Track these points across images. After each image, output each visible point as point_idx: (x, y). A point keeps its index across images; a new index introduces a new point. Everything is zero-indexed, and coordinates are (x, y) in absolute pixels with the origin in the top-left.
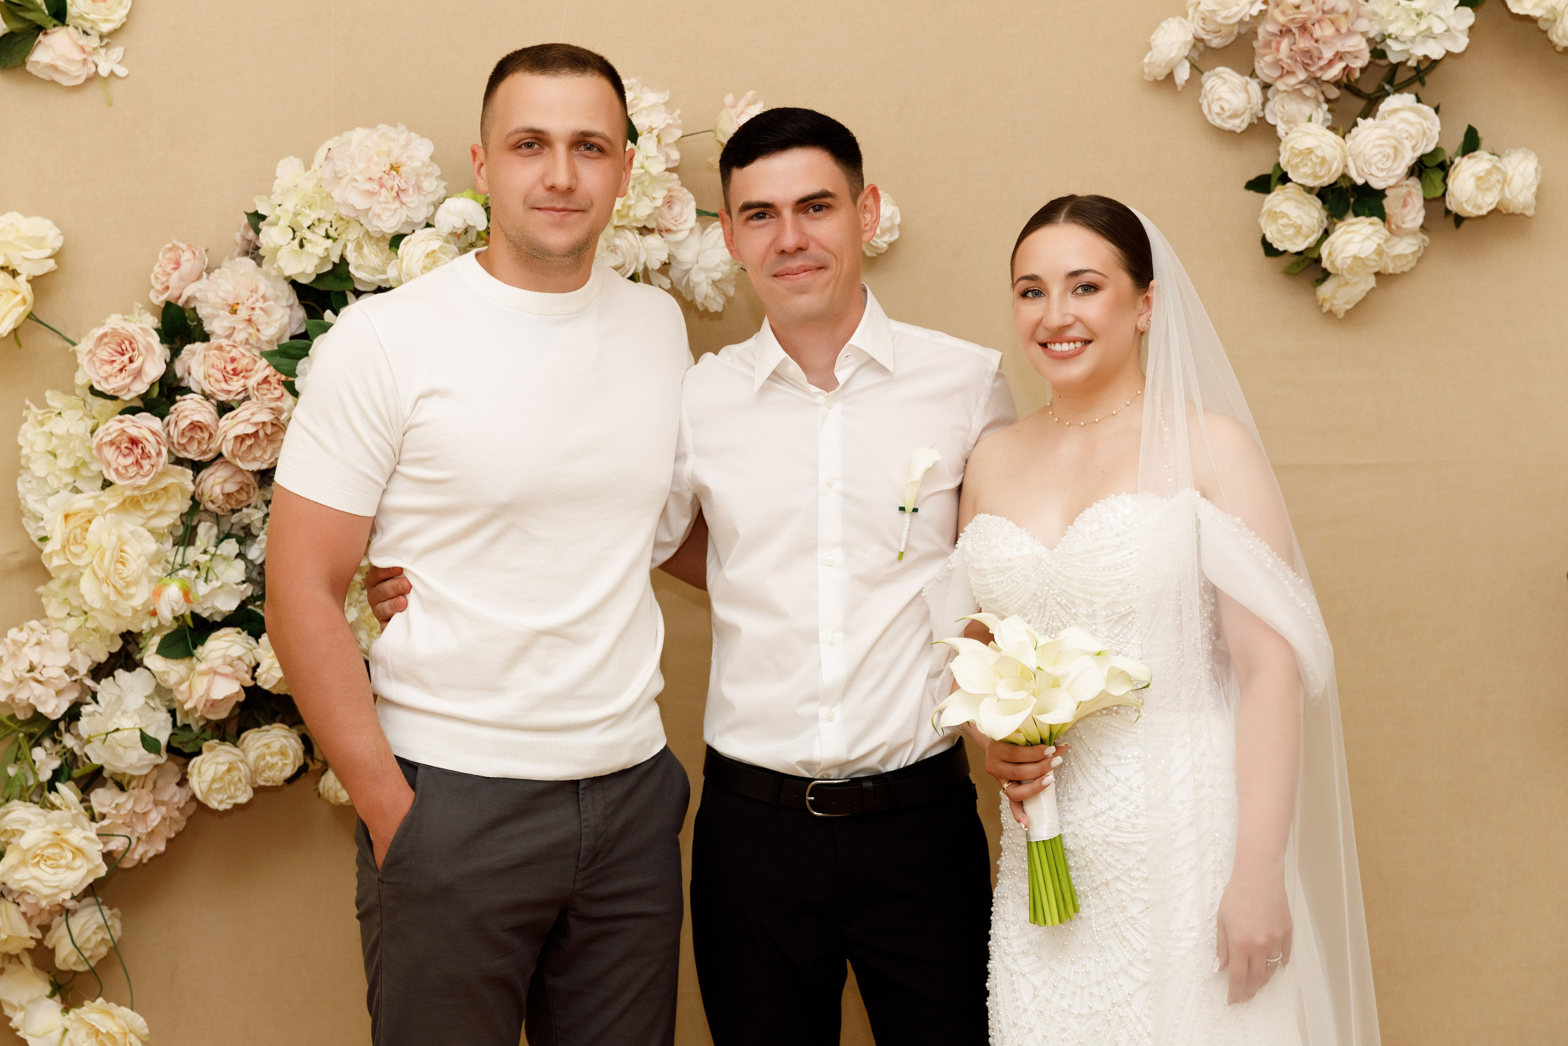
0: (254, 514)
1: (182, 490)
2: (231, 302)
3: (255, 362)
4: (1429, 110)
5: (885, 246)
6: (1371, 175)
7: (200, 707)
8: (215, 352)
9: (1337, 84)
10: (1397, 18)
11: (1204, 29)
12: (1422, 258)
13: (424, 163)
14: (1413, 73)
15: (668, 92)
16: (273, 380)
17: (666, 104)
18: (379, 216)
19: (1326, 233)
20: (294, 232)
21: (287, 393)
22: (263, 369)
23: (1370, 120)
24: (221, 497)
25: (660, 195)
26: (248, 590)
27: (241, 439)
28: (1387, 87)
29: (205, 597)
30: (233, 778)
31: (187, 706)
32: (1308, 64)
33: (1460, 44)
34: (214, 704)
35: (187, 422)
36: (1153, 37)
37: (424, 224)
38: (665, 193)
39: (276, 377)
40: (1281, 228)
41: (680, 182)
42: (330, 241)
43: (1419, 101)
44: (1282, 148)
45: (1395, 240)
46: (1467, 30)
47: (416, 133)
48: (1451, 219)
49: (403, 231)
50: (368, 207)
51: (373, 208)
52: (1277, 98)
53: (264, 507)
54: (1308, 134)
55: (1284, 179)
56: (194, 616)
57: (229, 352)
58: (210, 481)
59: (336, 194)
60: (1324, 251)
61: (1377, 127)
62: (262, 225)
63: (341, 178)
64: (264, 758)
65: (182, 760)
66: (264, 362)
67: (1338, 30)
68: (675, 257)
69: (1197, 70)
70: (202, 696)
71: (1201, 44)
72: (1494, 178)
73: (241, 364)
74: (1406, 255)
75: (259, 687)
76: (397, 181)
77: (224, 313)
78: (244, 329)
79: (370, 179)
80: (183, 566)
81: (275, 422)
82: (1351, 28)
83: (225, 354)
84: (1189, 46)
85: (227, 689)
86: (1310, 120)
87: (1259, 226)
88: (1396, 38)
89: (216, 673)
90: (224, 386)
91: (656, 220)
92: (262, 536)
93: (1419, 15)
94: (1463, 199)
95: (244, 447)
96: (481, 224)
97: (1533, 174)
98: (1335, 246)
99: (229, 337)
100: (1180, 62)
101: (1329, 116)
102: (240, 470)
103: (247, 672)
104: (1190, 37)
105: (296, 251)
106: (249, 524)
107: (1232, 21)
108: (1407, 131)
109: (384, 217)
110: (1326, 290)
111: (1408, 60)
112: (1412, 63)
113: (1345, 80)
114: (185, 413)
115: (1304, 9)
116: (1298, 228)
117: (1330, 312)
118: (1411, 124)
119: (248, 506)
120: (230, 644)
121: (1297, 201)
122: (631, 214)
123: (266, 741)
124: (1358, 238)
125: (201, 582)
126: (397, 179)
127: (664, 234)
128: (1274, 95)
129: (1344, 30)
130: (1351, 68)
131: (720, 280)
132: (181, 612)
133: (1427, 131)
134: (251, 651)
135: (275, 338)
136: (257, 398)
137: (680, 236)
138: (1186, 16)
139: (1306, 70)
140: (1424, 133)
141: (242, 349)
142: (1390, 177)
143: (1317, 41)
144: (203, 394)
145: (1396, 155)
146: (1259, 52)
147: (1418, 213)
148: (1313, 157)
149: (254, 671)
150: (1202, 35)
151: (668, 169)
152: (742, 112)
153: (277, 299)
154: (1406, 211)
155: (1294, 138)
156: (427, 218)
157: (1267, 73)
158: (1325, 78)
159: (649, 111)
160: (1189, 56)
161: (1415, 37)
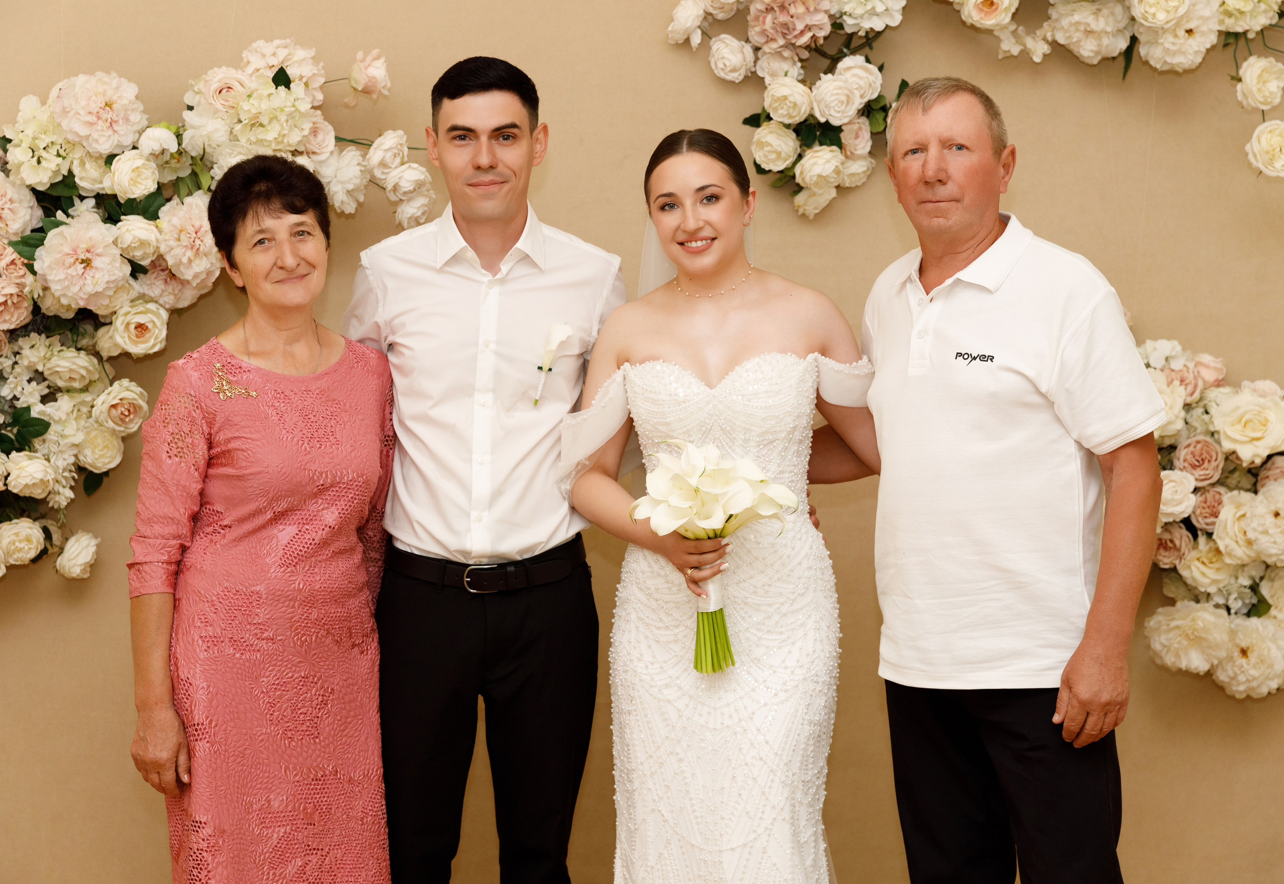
0: (5, 363)
3: (5, 249)
4: (874, 69)
6: (831, 115)
9: (807, 47)
11: (712, 6)
12: (871, 175)
13: (130, 102)
14: (865, 40)
15: (314, 49)
16: (19, 262)
17: (313, 58)
18: (97, 141)
19: (800, 157)
20: (33, 152)
21: (28, 273)
22: (10, 254)
23: (830, 75)
25: (307, 127)
26: (1, 419)
28: (845, 50)
32: (785, 34)
33: (896, 20)
36: (675, 11)
37: (131, 147)
38: (311, 125)
39: (21, 261)
40: (767, 153)
41: (323, 117)
42: (61, 159)
43: (868, 61)
44: (765, 95)
45: (850, 163)
46: (901, 9)
47: (125, 78)
49: (116, 152)
50: (88, 134)
51: (92, 135)
52: (765, 57)
53: (13, 357)
54: (784, 85)
55: (769, 118)
59: (65, 124)
60: (797, 170)
61: (834, 81)
62: (8, 146)
63: (68, 112)
64: (14, 544)
66: (10, 250)
67: (808, 9)
69: (707, 35)
71: (710, 17)
74: (858, 174)
75: (10, 491)
76: (110, 115)
79: (90, 113)
81: (20, 294)
82: (817, 8)
84: (700, 19)
86: (786, 75)
87: (751, 152)
88: (850, 15)
91: (305, 145)
92: (11, 379)
96: (174, 148)
98: (805, 167)
100: (694, 30)
101: (802, 72)
104: (701, 12)
105: (34, 166)
106: (2, 370)
107: (731, 1)
108: (857, 83)
109: (101, 142)
110: (800, 198)
111: (859, 31)
112: (862, 33)
113: (813, 45)
116: (779, 154)
117: (803, 215)
118: (860, 78)
119: (1, 356)
121: (778, 134)
122: (285, 141)
123: (15, 531)
124: (821, 161)
126: (111, 113)
127: (311, 156)
128: (763, 56)
129: (812, 9)
130: (817, 37)
131: (353, 190)
133: (872, 83)
134: (3, 464)
135: (20, 231)
136: (6, 275)
137: (323, 157)
139: (784, 38)
142: (845, 117)
143: (792, 17)
145: (849, 100)
146: (751, 23)
147: (867, 142)
148: (787, 102)
149: (6, 478)
150: (711, 10)
151: (313, 107)
152: (369, 65)
153: (21, 202)
154: (857, 141)
155: (772, 89)
156: (133, 142)
157: (757, 39)
158: (798, 44)
159: (300, 62)
160: (701, 26)
161: (863, 15)
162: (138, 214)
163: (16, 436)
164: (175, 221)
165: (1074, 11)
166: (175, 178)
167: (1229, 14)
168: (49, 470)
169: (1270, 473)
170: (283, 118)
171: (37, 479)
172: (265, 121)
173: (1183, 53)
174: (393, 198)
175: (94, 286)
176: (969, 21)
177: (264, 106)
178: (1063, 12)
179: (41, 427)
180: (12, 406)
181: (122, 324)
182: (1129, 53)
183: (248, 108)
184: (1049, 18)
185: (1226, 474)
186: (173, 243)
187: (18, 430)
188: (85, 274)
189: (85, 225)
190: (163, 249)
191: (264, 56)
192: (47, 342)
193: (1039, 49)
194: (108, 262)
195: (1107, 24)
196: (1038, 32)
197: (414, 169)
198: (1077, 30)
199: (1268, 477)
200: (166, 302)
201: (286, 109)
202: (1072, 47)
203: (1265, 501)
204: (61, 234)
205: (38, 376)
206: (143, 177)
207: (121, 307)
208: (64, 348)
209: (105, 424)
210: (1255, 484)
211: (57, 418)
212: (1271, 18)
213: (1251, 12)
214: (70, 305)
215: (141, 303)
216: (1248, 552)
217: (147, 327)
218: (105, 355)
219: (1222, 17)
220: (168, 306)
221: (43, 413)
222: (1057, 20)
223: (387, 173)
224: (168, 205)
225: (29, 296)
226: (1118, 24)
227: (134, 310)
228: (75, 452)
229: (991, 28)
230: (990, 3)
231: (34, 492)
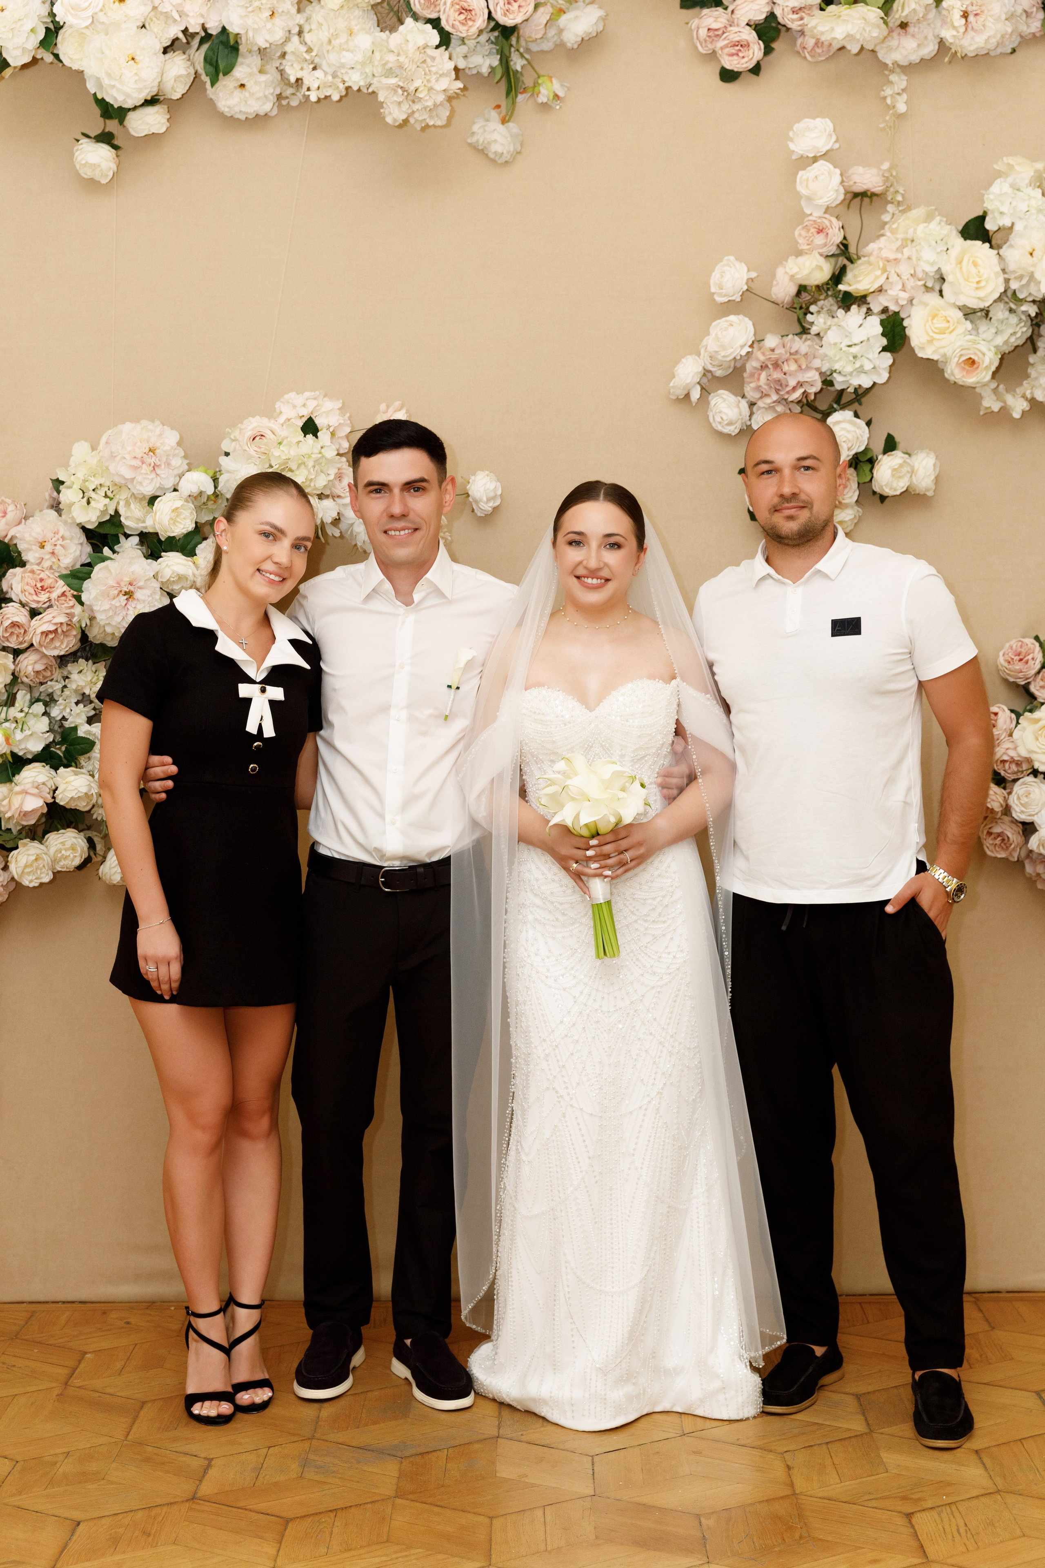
0: (55, 686)
1: (6, 668)
2: (41, 540)
3: (57, 582)
4: (861, 423)
5: (490, 509)
7: (16, 816)
8: (29, 574)
9: (799, 402)
10: (840, 359)
11: (711, 364)
13: (172, 448)
14: (854, 396)
15: (341, 401)
16: (68, 594)
17: (339, 409)
18: (141, 483)
20: (84, 493)
21: (77, 603)
22: (61, 587)
24: (32, 673)
25: (333, 472)
26: (50, 737)
27: (46, 634)
28: (835, 406)
29: (20, 741)
30: (39, 865)
31: (8, 815)
32: (779, 390)
33: (882, 377)
34: (26, 814)
35: (10, 622)
36: (676, 369)
37: (172, 489)
38: (336, 471)
39: (70, 593)
42: (108, 500)
43: (856, 415)
46: (888, 368)
47: (168, 426)
48: (877, 497)
49: (158, 494)
50: (133, 477)
51: (137, 478)
52: (759, 412)
53: (62, 681)
56: (13, 754)
57: (39, 575)
58: (25, 663)
59: (112, 468)
62: (61, 487)
63: (115, 457)
64: (61, 852)
65: (5, 853)
66: (61, 583)
67: (800, 367)
68: (343, 515)
69: (706, 391)
70: (17, 809)
71: (710, 374)
72: (905, 469)
73: (46, 584)
75: (57, 803)
76: (153, 460)
77: (36, 548)
78: (49, 559)
79: (135, 457)
80: (6, 720)
81: (69, 623)
82: (810, 366)
83: (35, 576)
84: (700, 376)
85: (34, 804)
88: (840, 372)
89: (26, 793)
90: (35, 598)
91: (330, 489)
92: (61, 701)
93: (855, 357)
94: (883, 484)
95: (48, 640)
96: (210, 490)
97: (932, 468)
99: (39, 564)
100: (694, 386)
102: (45, 656)
103: (49, 793)
104: (701, 369)
105: (85, 506)
106: (52, 693)
107: (728, 359)
108: (845, 437)
109: (144, 484)
111: (848, 388)
112: (851, 390)
113: (805, 401)
114: (8, 616)
115: (777, 352)
118: (849, 432)
119: (51, 680)
120: (37, 774)
122: (312, 485)
123: (62, 840)
125: (18, 731)
126: (154, 458)
127: (336, 499)
128: (758, 410)
129: (804, 367)
130: (808, 393)
132: (4, 752)
133: (860, 437)
134: (52, 778)
135: (70, 566)
136: (57, 606)
138: (699, 354)
139: (778, 393)
140: (858, 438)
141: (48, 573)
143: (785, 374)
144: (21, 603)
146: (747, 380)
147: (854, 492)
149: (54, 791)
150: (710, 368)
151: (338, 454)
153: (72, 539)
156: (174, 485)
157: (752, 395)
158: (791, 399)
159: (328, 413)
160: (701, 382)
161: (852, 372)
162: (177, 551)
163: (64, 753)
166: (211, 518)
170: (310, 464)
171: (82, 792)
172: (294, 467)
176: (952, 379)
177: (293, 453)
178: (1042, 371)
179: (87, 745)
180: (61, 726)
183: (278, 454)
184: (1029, 377)
187: (66, 748)
188: (128, 606)
189: (128, 561)
191: (295, 407)
192: (94, 668)
193: (1018, 406)
194: (149, 594)
196: (1018, 390)
201: (313, 456)
204: (107, 567)
205: (84, 699)
206: (182, 517)
214: (113, 634)
221: (89, 733)
222: (1036, 378)
224: (204, 543)
225: (78, 625)
229: (974, 386)
230: (971, 362)
231: (80, 805)
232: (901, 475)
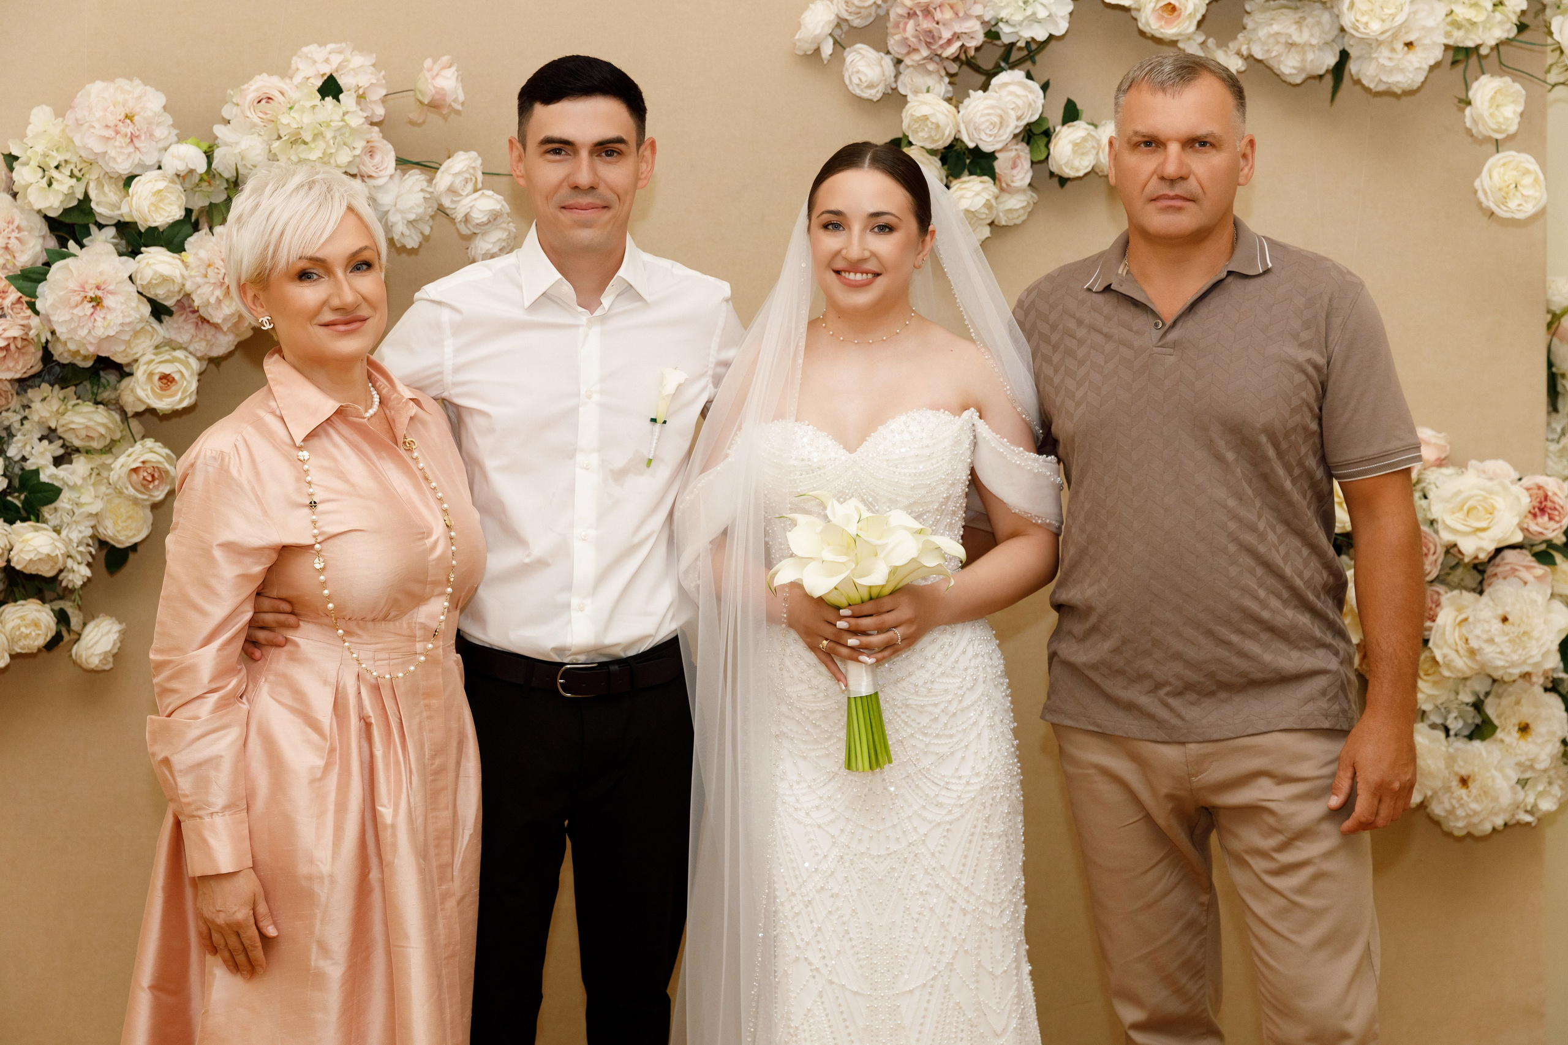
0: (12, 417)
3: (8, 285)
4: (1035, 86)
6: (981, 140)
9: (956, 59)
10: (1008, 4)
11: (847, 11)
12: (1032, 212)
13: (156, 113)
14: (1025, 52)
15: (374, 55)
16: (21, 301)
17: (374, 65)
18: (114, 159)
20: (44, 171)
21: (32, 313)
22: (14, 291)
23: (981, 92)
25: (360, 145)
26: (4, 483)
28: (1003, 64)
32: (930, 43)
36: (803, 17)
37: (157, 166)
38: (364, 143)
39: (23, 299)
41: (381, 135)
42: (74, 180)
43: (1029, 76)
44: (904, 115)
45: (1005, 196)
46: (1068, 16)
47: (151, 86)
48: (1056, 180)
49: (135, 173)
50: (105, 151)
51: (110, 152)
52: (908, 71)
53: (22, 411)
54: (925, 103)
55: (907, 142)
59: (77, 141)
61: (986, 99)
62: (15, 164)
63: (82, 125)
64: (20, 629)
66: (12, 286)
67: (956, 14)
69: (839, 45)
71: (844, 23)
72: (1090, 144)
74: (1017, 210)
75: (13, 568)
76: (130, 129)
79: (107, 126)
81: (25, 337)
82: (968, 12)
84: (832, 26)
86: (928, 91)
88: (1007, 22)
91: (358, 167)
92: (19, 436)
93: (1025, 2)
94: (1063, 162)
96: (201, 167)
100: (825, 38)
101: (950, 88)
103: (2, 555)
104: (833, 17)
105: (45, 188)
106: (9, 426)
107: (867, 4)
108: (1014, 103)
109: (119, 160)
111: (1018, 41)
112: (1022, 44)
113: (963, 58)
118: (1018, 96)
119: (7, 410)
122: (332, 161)
123: (21, 614)
124: (969, 194)
126: (131, 127)
127: (366, 179)
128: (905, 70)
129: (961, 14)
130: (967, 47)
131: (414, 220)
133: (1033, 103)
134: (6, 536)
136: (12, 316)
137: (379, 182)
139: (929, 48)
140: (1030, 105)
142: (998, 142)
143: (938, 23)
145: (1002, 123)
146: (890, 30)
147: (1026, 173)
148: (929, 124)
149: (9, 552)
150: (846, 16)
151: (368, 123)
152: (437, 75)
153: (30, 231)
154: (1015, 172)
155: (912, 107)
156: (157, 161)
157: (897, 50)
158: (945, 55)
159: (356, 71)
160: (834, 34)
161: (1022, 21)
162: (162, 246)
163: (23, 503)
164: (203, 254)
165: (1273, 19)
166: (207, 204)
167: (1457, 25)
168: (59, 544)
169: (1499, 570)
170: (329, 135)
171: (43, 553)
172: (308, 138)
173: (1402, 71)
174: (464, 230)
175: (106, 328)
176: (1146, 29)
177: (307, 119)
178: (1260, 21)
179: (51, 493)
180: (23, 469)
181: (143, 374)
182: (1339, 70)
183: (289, 121)
184: (1245, 28)
185: (1447, 570)
186: (199, 280)
187: (26, 496)
188: (95, 315)
189: (96, 258)
190: (189, 287)
191: (315, 62)
192: (62, 394)
194: (122, 300)
195: (1312, 35)
196: (1231, 45)
197: (489, 197)
198: (1277, 42)
199: (1495, 575)
200: (196, 350)
201: (333, 124)
202: (1272, 63)
203: (1491, 603)
204: (67, 267)
205: (50, 435)
206: (166, 202)
207: (143, 355)
208: (79, 401)
209: (125, 491)
210: (1481, 583)
211: (71, 484)
212: (1509, 31)
213: (1485, 22)
215: (167, 351)
216: (1470, 663)
217: (173, 378)
218: (130, 410)
219: (1449, 28)
220: (199, 354)
221: (55, 477)
222: (1254, 30)
223: (458, 201)
224: (196, 235)
225: (37, 340)
226: (1324, 36)
227: (158, 359)
228: (92, 523)
229: (1175, 39)
230: (1172, 9)
231: (41, 569)
232: (1085, 151)
